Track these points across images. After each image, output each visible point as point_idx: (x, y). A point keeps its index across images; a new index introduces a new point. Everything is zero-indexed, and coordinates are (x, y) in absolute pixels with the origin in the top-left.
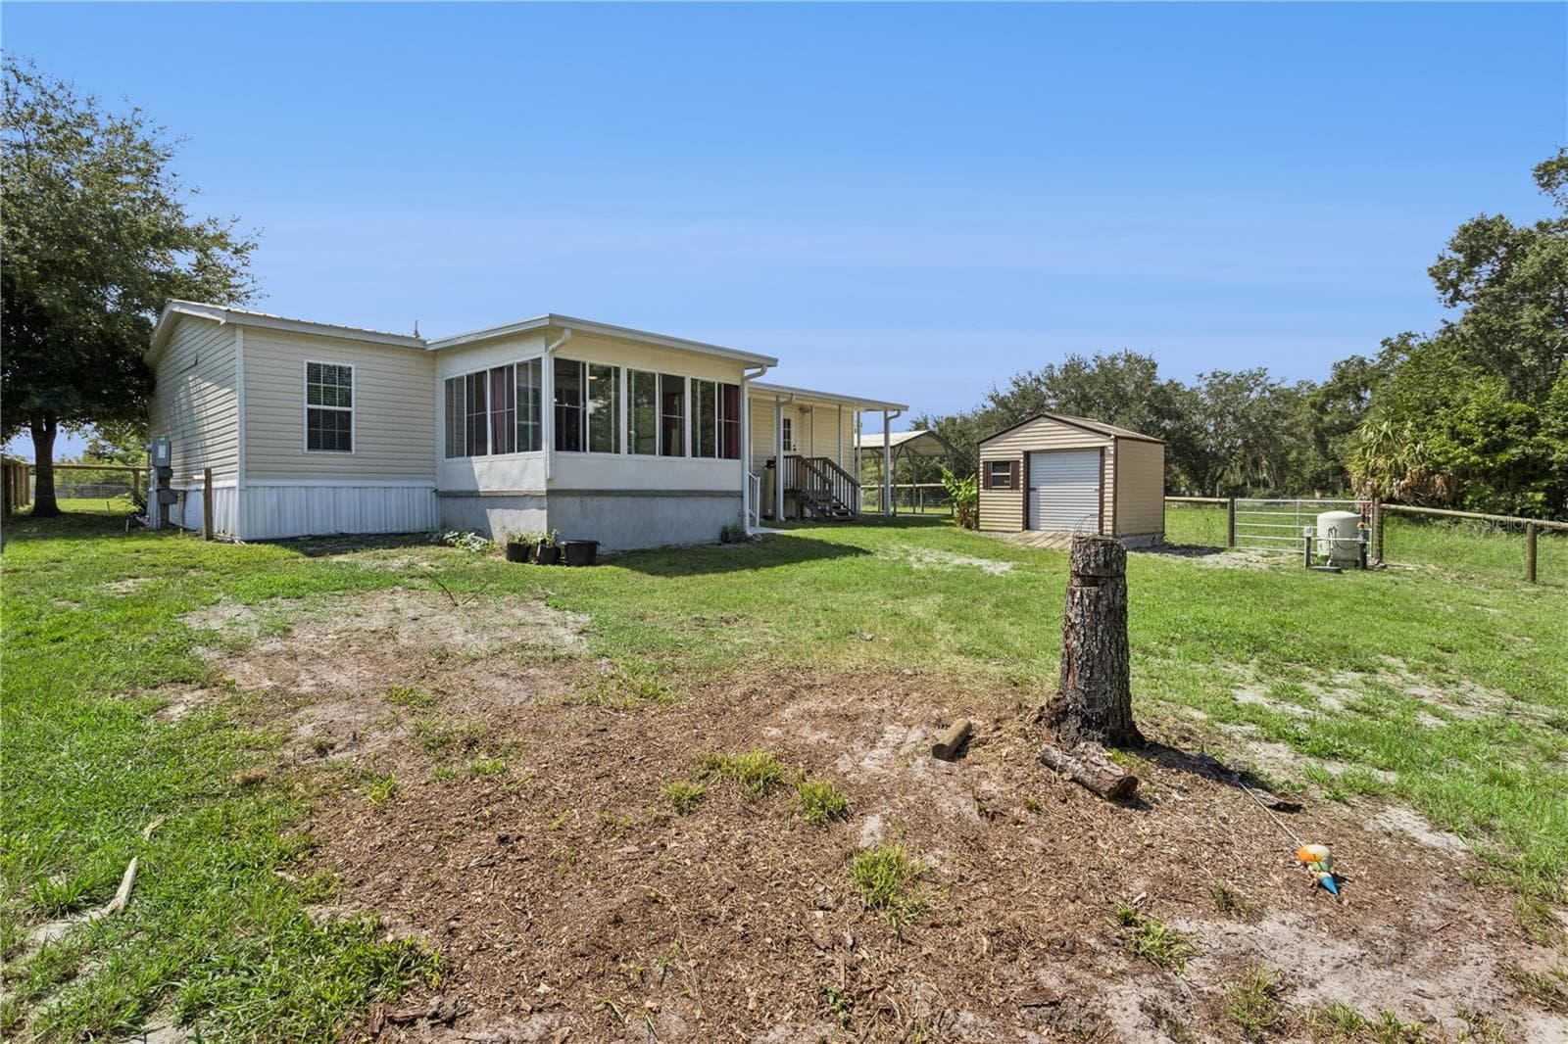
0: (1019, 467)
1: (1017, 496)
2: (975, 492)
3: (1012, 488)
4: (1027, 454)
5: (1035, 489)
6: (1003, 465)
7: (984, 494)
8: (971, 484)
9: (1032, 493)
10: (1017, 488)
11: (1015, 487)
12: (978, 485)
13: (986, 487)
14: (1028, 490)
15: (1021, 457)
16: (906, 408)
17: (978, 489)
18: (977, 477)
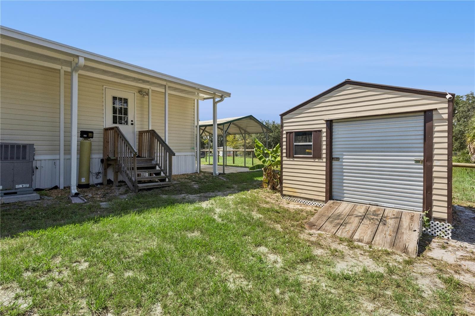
0: (321, 137)
1: (321, 165)
2: (279, 159)
3: (314, 158)
4: (330, 123)
5: (338, 159)
6: (305, 135)
7: (287, 162)
8: (276, 152)
9: (335, 163)
10: (319, 157)
11: (317, 156)
12: (282, 153)
13: (289, 156)
14: (331, 159)
15: (323, 127)
16: (229, 95)
17: (282, 157)
18: (281, 146)
